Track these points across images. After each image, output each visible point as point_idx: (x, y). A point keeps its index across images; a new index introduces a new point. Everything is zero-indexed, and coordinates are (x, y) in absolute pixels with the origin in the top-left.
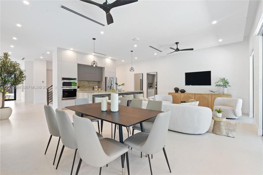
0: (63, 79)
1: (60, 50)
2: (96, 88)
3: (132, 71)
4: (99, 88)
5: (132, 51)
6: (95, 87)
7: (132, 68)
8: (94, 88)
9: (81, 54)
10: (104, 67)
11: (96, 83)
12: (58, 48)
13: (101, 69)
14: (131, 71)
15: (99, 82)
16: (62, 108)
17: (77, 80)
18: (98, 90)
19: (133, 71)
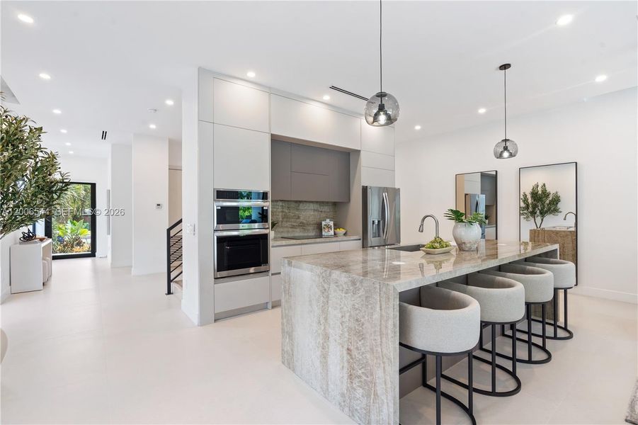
0: (221, 195)
1: (209, 76)
2: (329, 227)
3: (506, 154)
4: (337, 226)
5: (505, 67)
6: (323, 223)
7: (506, 140)
8: (319, 228)
9: (282, 96)
10: (360, 151)
11: (326, 209)
12: (200, 69)
13: (346, 158)
14: (500, 156)
15: (335, 204)
16: (215, 314)
17: (270, 199)
18: (335, 234)
19: (511, 155)
